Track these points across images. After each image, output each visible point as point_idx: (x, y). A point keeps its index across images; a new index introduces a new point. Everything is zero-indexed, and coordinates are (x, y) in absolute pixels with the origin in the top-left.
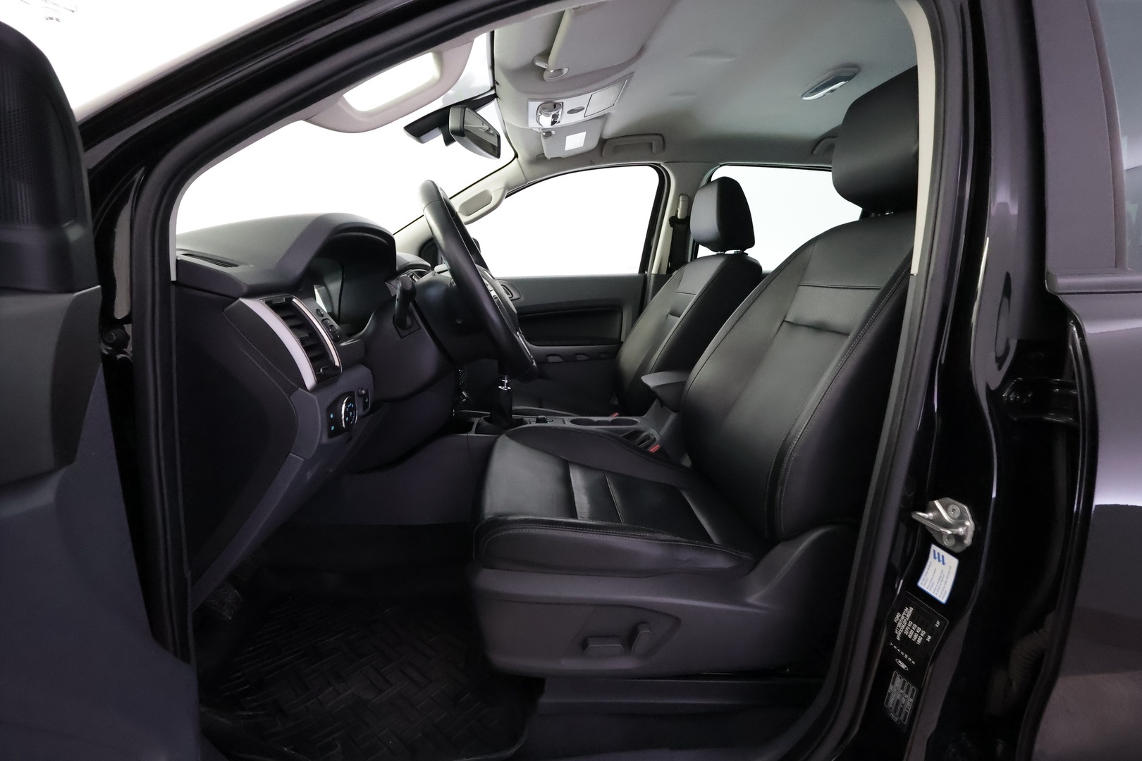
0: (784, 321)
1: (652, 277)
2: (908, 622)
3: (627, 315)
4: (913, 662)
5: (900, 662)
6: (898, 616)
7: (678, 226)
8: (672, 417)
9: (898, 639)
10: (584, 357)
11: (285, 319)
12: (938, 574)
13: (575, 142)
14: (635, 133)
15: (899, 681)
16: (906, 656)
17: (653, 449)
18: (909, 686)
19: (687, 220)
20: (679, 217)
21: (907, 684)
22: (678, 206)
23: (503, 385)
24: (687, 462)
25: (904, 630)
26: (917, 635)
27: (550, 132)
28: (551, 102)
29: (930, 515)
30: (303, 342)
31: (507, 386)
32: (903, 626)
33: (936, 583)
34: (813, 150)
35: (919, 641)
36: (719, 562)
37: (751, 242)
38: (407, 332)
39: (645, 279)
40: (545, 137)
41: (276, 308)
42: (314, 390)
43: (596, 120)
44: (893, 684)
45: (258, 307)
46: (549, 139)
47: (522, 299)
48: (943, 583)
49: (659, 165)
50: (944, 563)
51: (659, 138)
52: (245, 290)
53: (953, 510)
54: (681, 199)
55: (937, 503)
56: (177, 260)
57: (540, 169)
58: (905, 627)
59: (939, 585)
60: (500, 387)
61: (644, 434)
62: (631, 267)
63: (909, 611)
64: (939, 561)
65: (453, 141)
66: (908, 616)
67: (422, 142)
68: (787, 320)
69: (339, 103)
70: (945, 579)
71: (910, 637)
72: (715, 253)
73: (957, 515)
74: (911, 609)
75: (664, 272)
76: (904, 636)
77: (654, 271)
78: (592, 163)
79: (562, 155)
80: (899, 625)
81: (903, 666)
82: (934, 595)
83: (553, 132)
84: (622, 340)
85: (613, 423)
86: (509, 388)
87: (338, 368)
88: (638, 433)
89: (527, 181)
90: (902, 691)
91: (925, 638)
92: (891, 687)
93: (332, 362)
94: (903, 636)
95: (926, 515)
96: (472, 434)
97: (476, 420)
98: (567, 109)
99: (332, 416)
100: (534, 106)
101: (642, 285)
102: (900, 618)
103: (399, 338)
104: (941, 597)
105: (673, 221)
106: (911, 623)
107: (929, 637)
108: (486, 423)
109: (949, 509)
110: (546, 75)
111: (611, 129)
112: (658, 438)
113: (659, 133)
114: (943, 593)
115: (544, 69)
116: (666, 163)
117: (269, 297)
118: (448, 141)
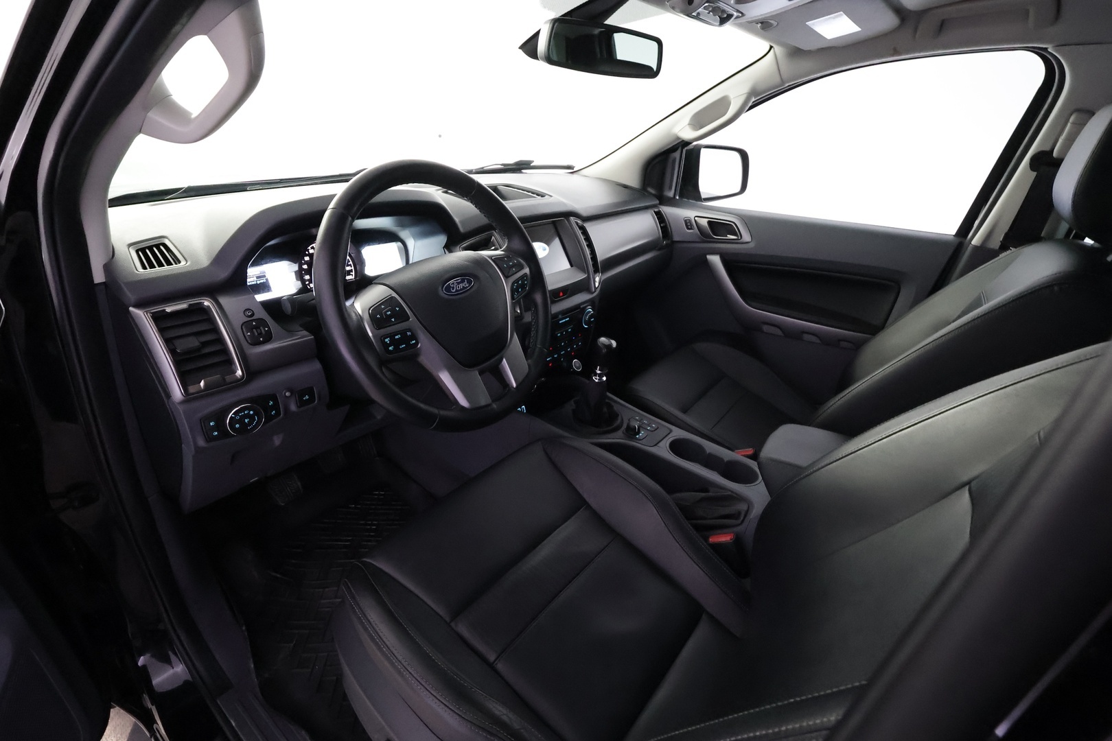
1: (970, 249)
3: (904, 299)
10: (814, 339)
20: (1055, 153)
27: (767, 23)
40: (763, 29)
42: (185, 401)
47: (752, 245)
49: (1046, 49)
57: (805, 64)
75: (995, 243)
77: (978, 239)
83: (773, 22)
89: (783, 82)
93: (233, 368)
101: (951, 254)
105: (1043, 159)
116: (1058, 46)
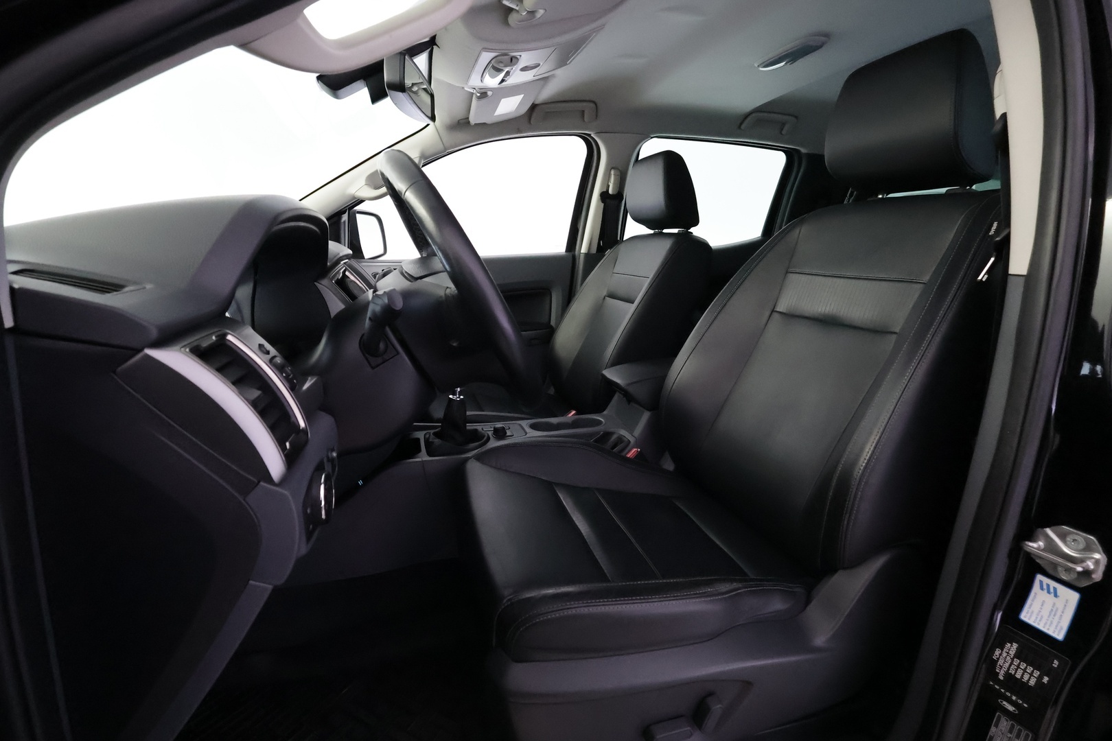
0: (773, 311)
1: (582, 257)
2: (1013, 660)
3: (556, 299)
4: (1025, 705)
5: (1004, 703)
6: (997, 652)
7: (608, 201)
8: (646, 416)
9: (1001, 677)
11: (221, 370)
12: (1048, 607)
13: (509, 106)
14: (567, 99)
15: (1005, 724)
16: (1014, 698)
17: (632, 453)
18: (1020, 731)
19: (619, 196)
20: (611, 192)
21: (1017, 727)
22: (609, 180)
23: (454, 394)
24: (669, 465)
25: (1009, 669)
26: (1029, 676)
27: (486, 93)
28: (506, 55)
29: (1041, 544)
30: (255, 405)
31: (460, 395)
32: (1007, 665)
33: (1045, 617)
34: (741, 124)
35: (1032, 682)
36: (777, 605)
37: (695, 221)
38: (379, 360)
39: (574, 258)
40: (479, 98)
41: (204, 355)
42: (285, 479)
43: (539, 82)
44: (996, 726)
45: (178, 360)
46: (484, 101)
48: (1057, 618)
49: (589, 135)
50: (1056, 596)
51: (592, 105)
52: (154, 334)
53: (1074, 540)
54: (612, 172)
55: (1049, 531)
56: (12, 290)
57: (460, 136)
58: (1010, 666)
59: (1051, 619)
60: (451, 396)
61: (614, 437)
62: (556, 245)
63: (1013, 648)
64: (1049, 592)
65: (384, 95)
66: (1012, 653)
67: (337, 97)
68: (778, 309)
69: (299, 21)
70: (1059, 613)
71: (1018, 676)
72: (652, 232)
73: (1081, 546)
74: (1015, 646)
75: (594, 250)
76: (1008, 676)
77: (584, 250)
78: (519, 131)
79: (489, 120)
80: (1001, 662)
81: (1011, 708)
82: (1045, 630)
83: (490, 93)
84: (553, 323)
85: (574, 424)
86: (462, 397)
87: (305, 431)
88: (607, 435)
89: (446, 149)
90: (1009, 735)
91: (1040, 678)
92: (993, 729)
93: (294, 423)
94: (1007, 674)
95: (1035, 545)
96: (423, 457)
97: (420, 435)
98: (522, 64)
99: (309, 511)
100: (486, 57)
101: (571, 265)
102: (1000, 655)
103: (369, 369)
104: (1057, 632)
105: (604, 196)
106: (1016, 662)
107: (1046, 679)
108: (437, 441)
109: (1068, 539)
110: (513, 18)
111: (547, 93)
112: (632, 440)
113: (593, 100)
114: (1059, 628)
115: (510, 10)
116: (597, 133)
117: (193, 339)
118: (377, 96)
